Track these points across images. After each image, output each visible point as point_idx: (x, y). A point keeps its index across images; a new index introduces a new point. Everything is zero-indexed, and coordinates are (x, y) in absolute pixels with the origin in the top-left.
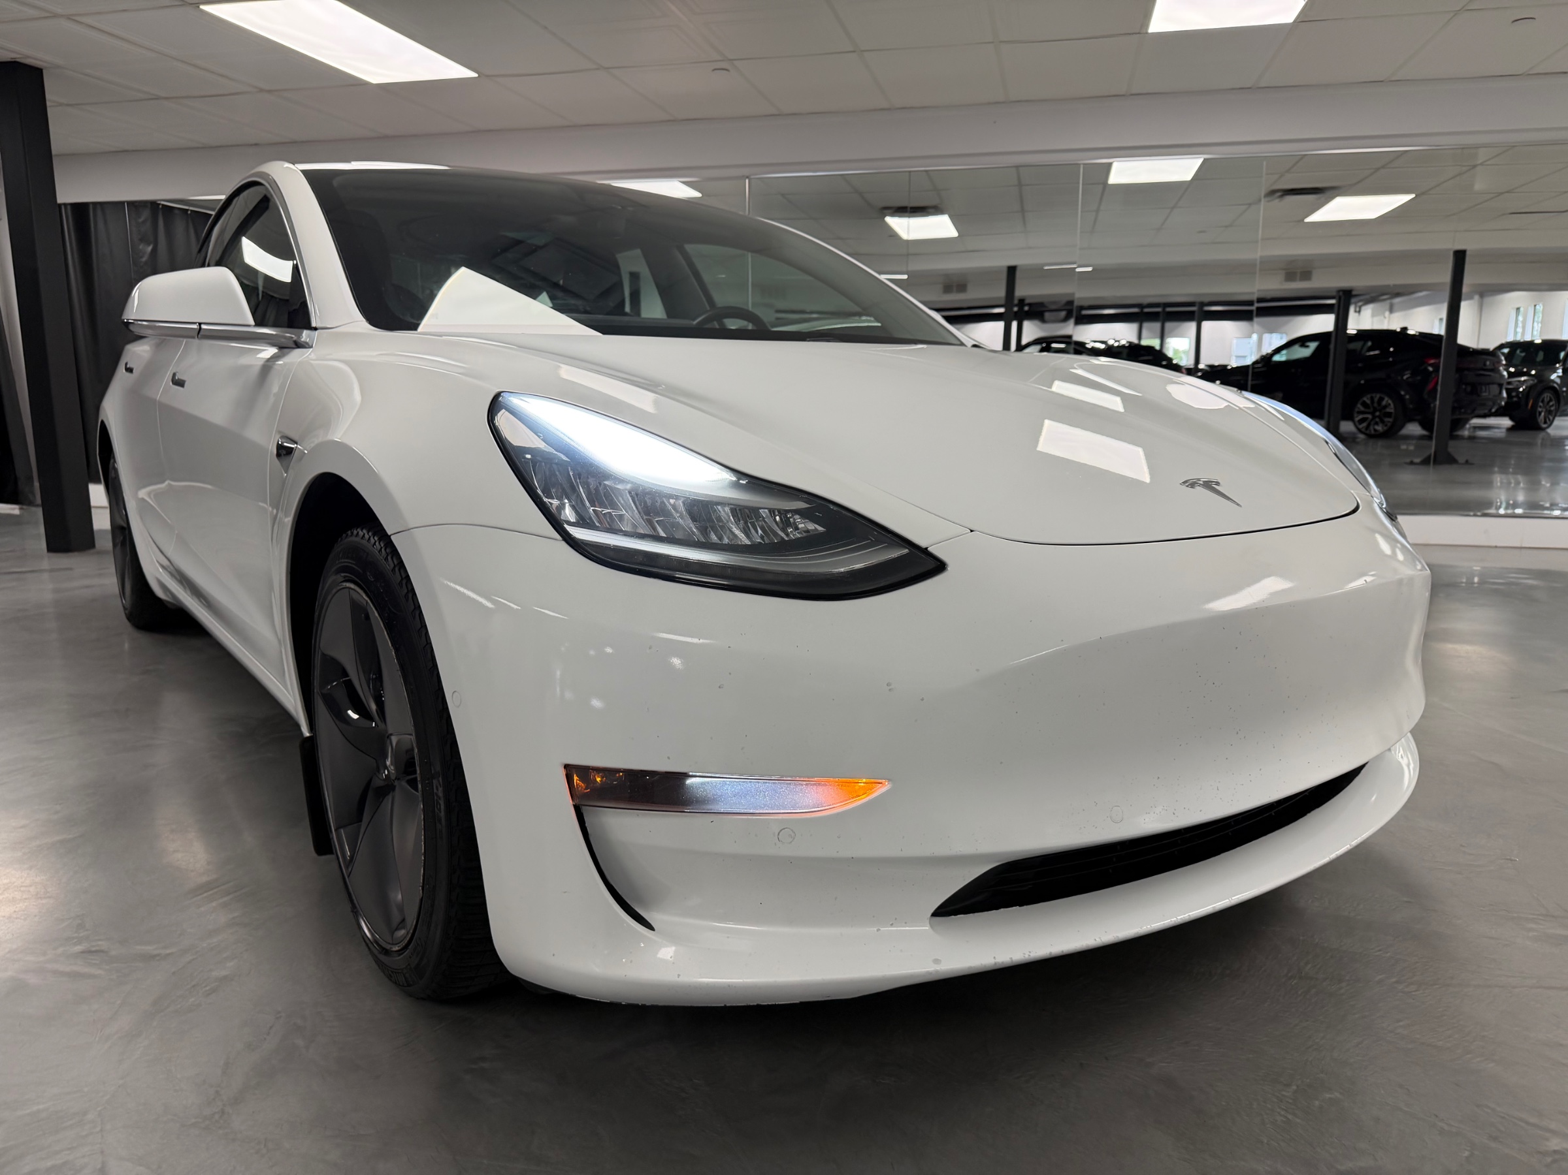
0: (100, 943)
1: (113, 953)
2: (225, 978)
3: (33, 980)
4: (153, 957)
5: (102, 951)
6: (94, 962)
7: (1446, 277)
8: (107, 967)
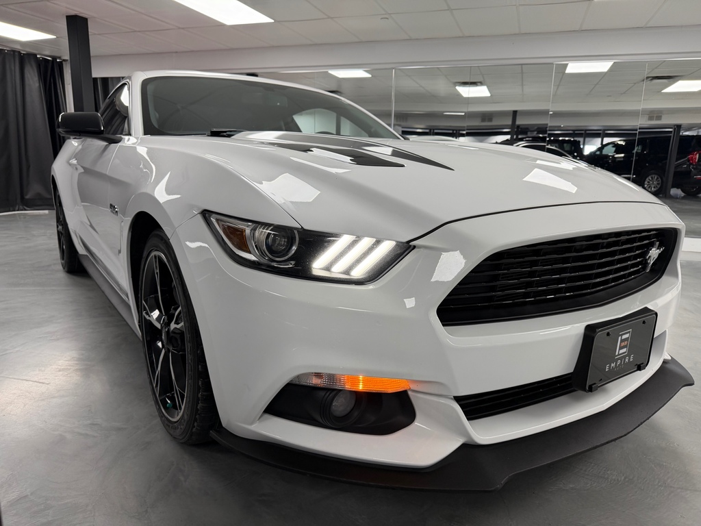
0: (97, 420)
1: (103, 426)
2: (150, 442)
5: (98, 424)
6: (95, 429)
8: (100, 432)
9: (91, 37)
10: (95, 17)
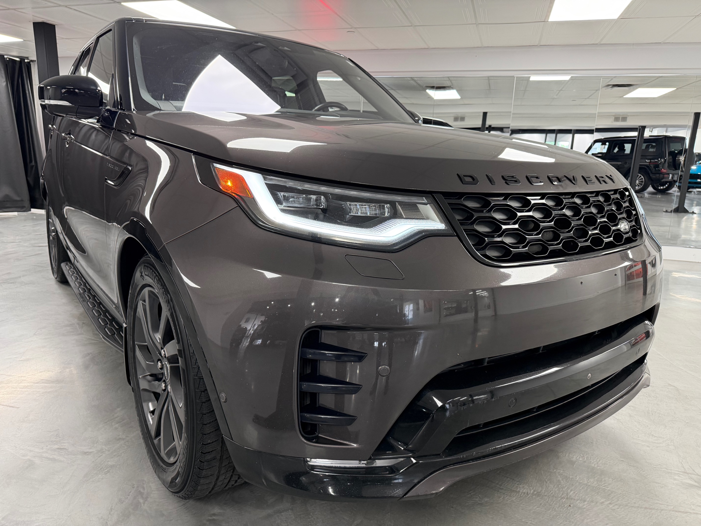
0: (65, 444)
1: (70, 450)
2: (114, 466)
3: (37, 461)
5: (65, 449)
6: (62, 454)
8: (67, 457)
10: (62, 24)
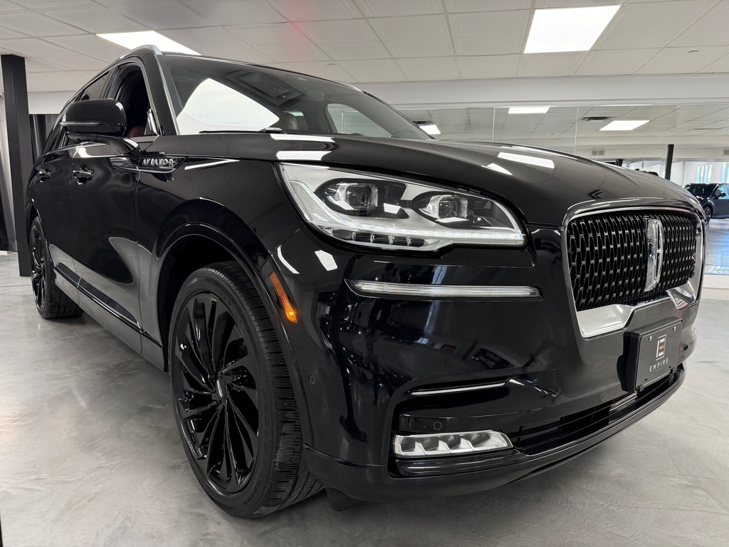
0: (43, 474)
1: (49, 480)
2: (97, 493)
3: (13, 492)
4: (66, 482)
5: (44, 479)
6: (41, 484)
7: (665, 156)
8: (46, 487)
9: (27, 74)
10: (31, 57)
